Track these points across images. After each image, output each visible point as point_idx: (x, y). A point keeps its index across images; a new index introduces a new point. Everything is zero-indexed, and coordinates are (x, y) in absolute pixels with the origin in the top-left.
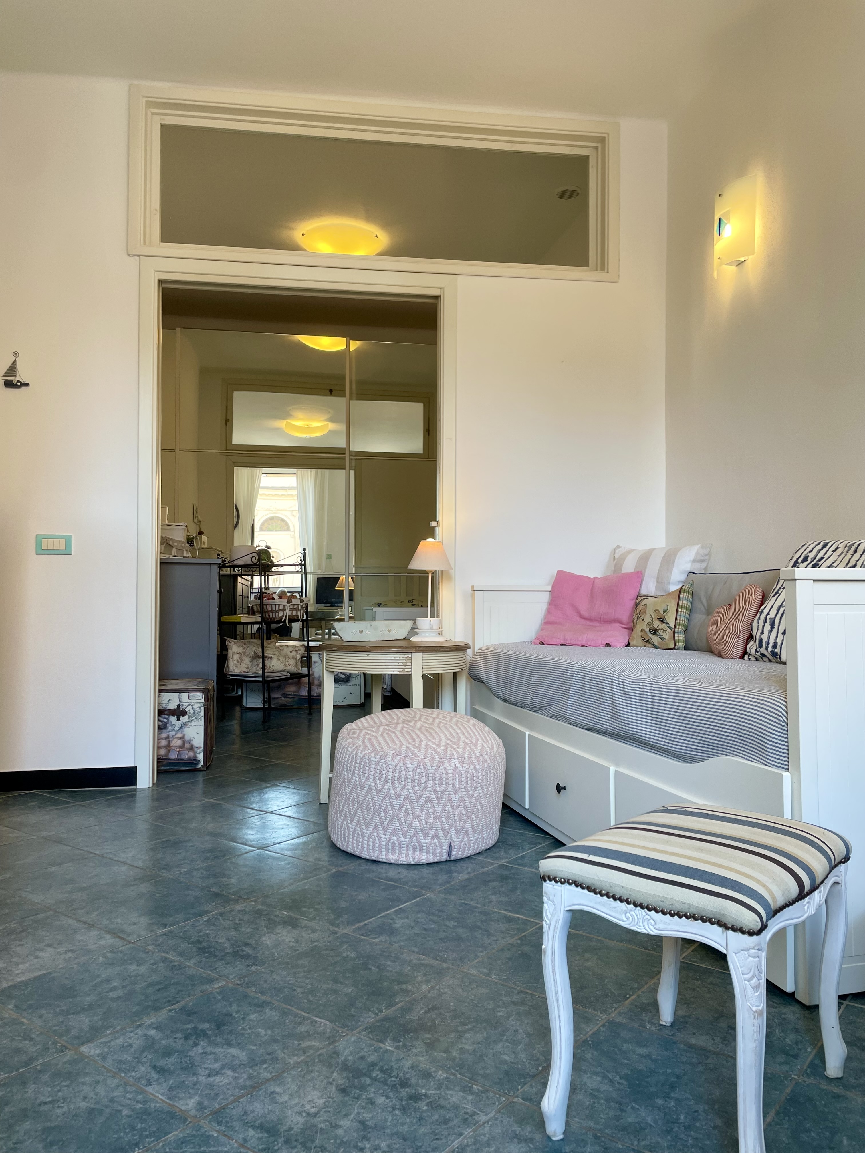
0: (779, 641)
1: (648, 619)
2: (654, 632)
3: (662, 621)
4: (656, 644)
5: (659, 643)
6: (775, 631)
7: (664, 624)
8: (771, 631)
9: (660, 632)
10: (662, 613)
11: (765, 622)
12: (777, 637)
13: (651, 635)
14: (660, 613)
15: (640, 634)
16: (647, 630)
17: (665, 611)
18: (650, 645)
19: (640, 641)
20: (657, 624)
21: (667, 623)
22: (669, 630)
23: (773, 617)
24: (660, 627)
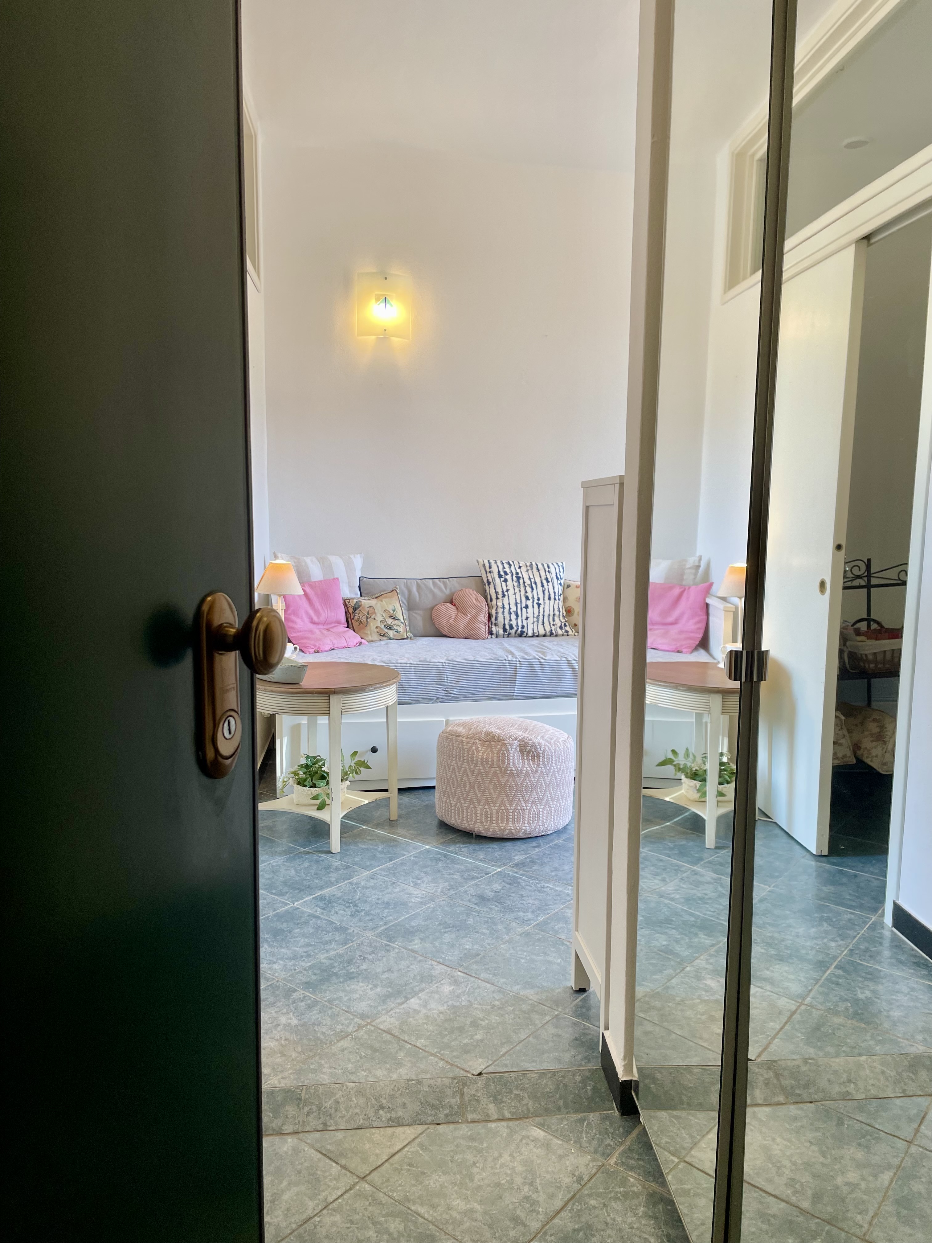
0: (525, 624)
1: (379, 618)
2: (390, 628)
3: (393, 618)
4: (391, 636)
5: (394, 635)
6: (520, 619)
7: (396, 621)
8: (517, 619)
9: (395, 627)
10: (392, 612)
11: (510, 613)
12: (522, 622)
13: (386, 630)
14: (390, 612)
15: (376, 630)
16: (383, 626)
17: (394, 611)
18: (385, 638)
19: (376, 637)
20: (390, 621)
21: (399, 620)
22: (402, 625)
23: (515, 610)
24: (393, 623)
